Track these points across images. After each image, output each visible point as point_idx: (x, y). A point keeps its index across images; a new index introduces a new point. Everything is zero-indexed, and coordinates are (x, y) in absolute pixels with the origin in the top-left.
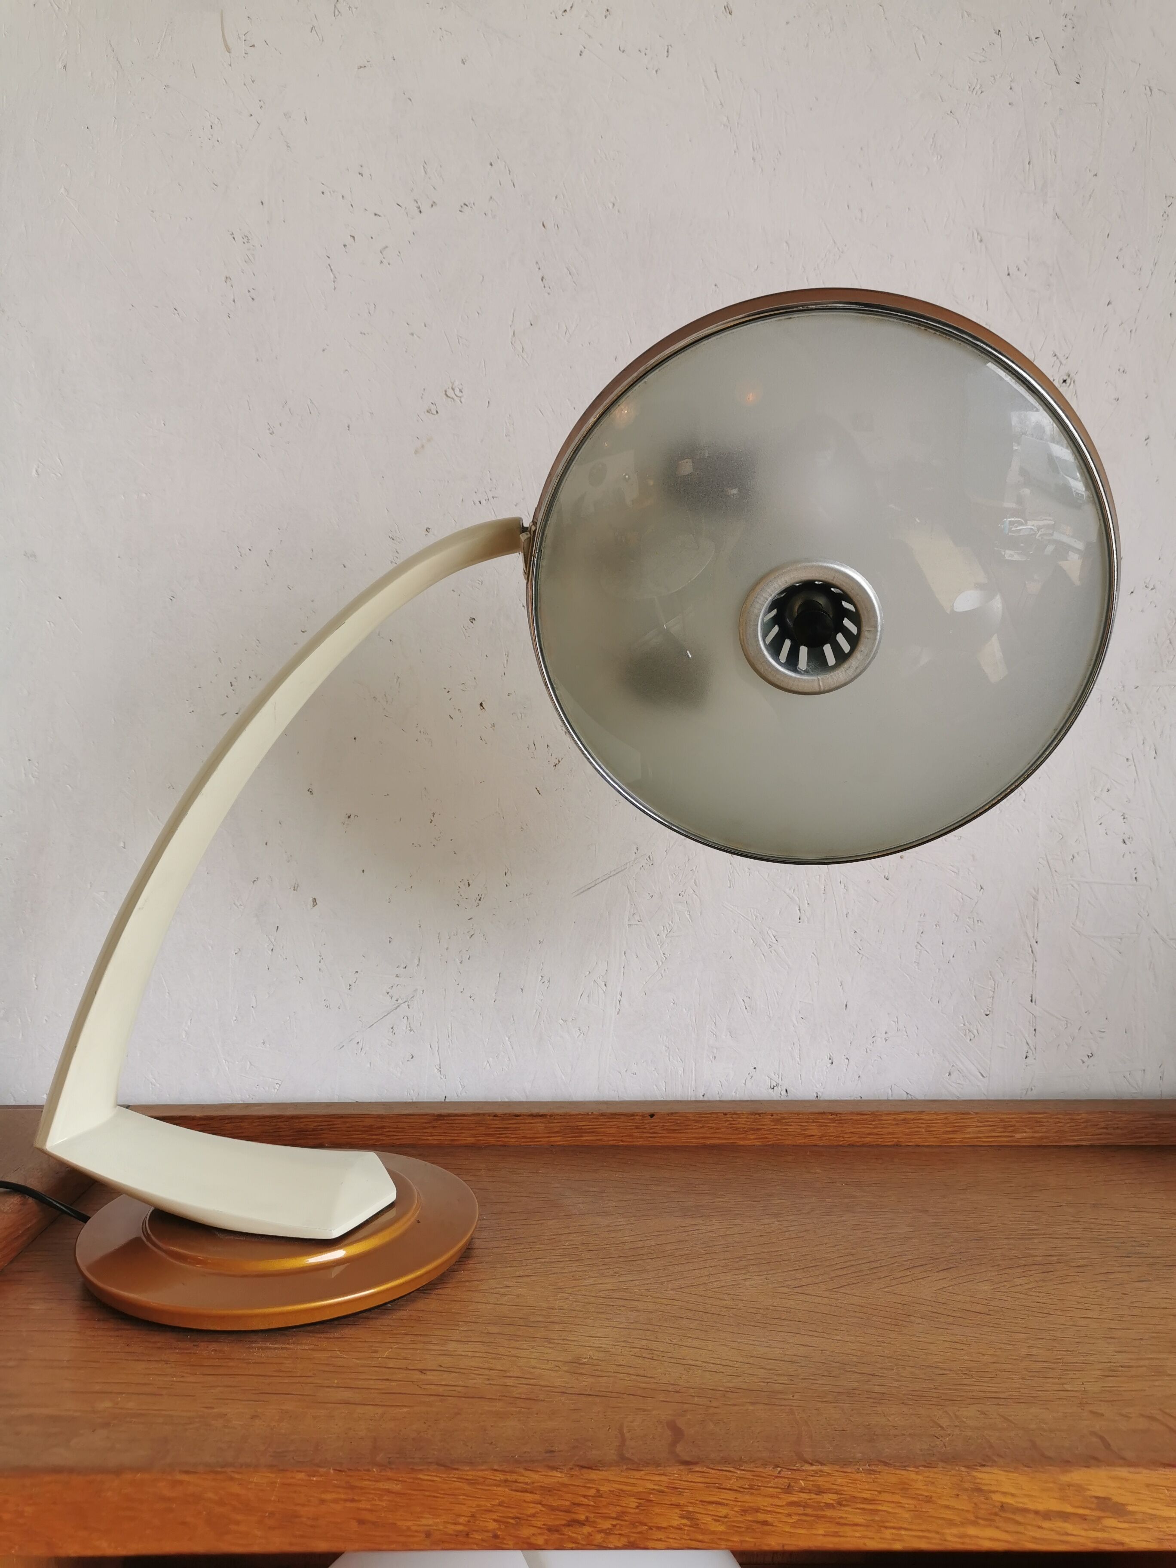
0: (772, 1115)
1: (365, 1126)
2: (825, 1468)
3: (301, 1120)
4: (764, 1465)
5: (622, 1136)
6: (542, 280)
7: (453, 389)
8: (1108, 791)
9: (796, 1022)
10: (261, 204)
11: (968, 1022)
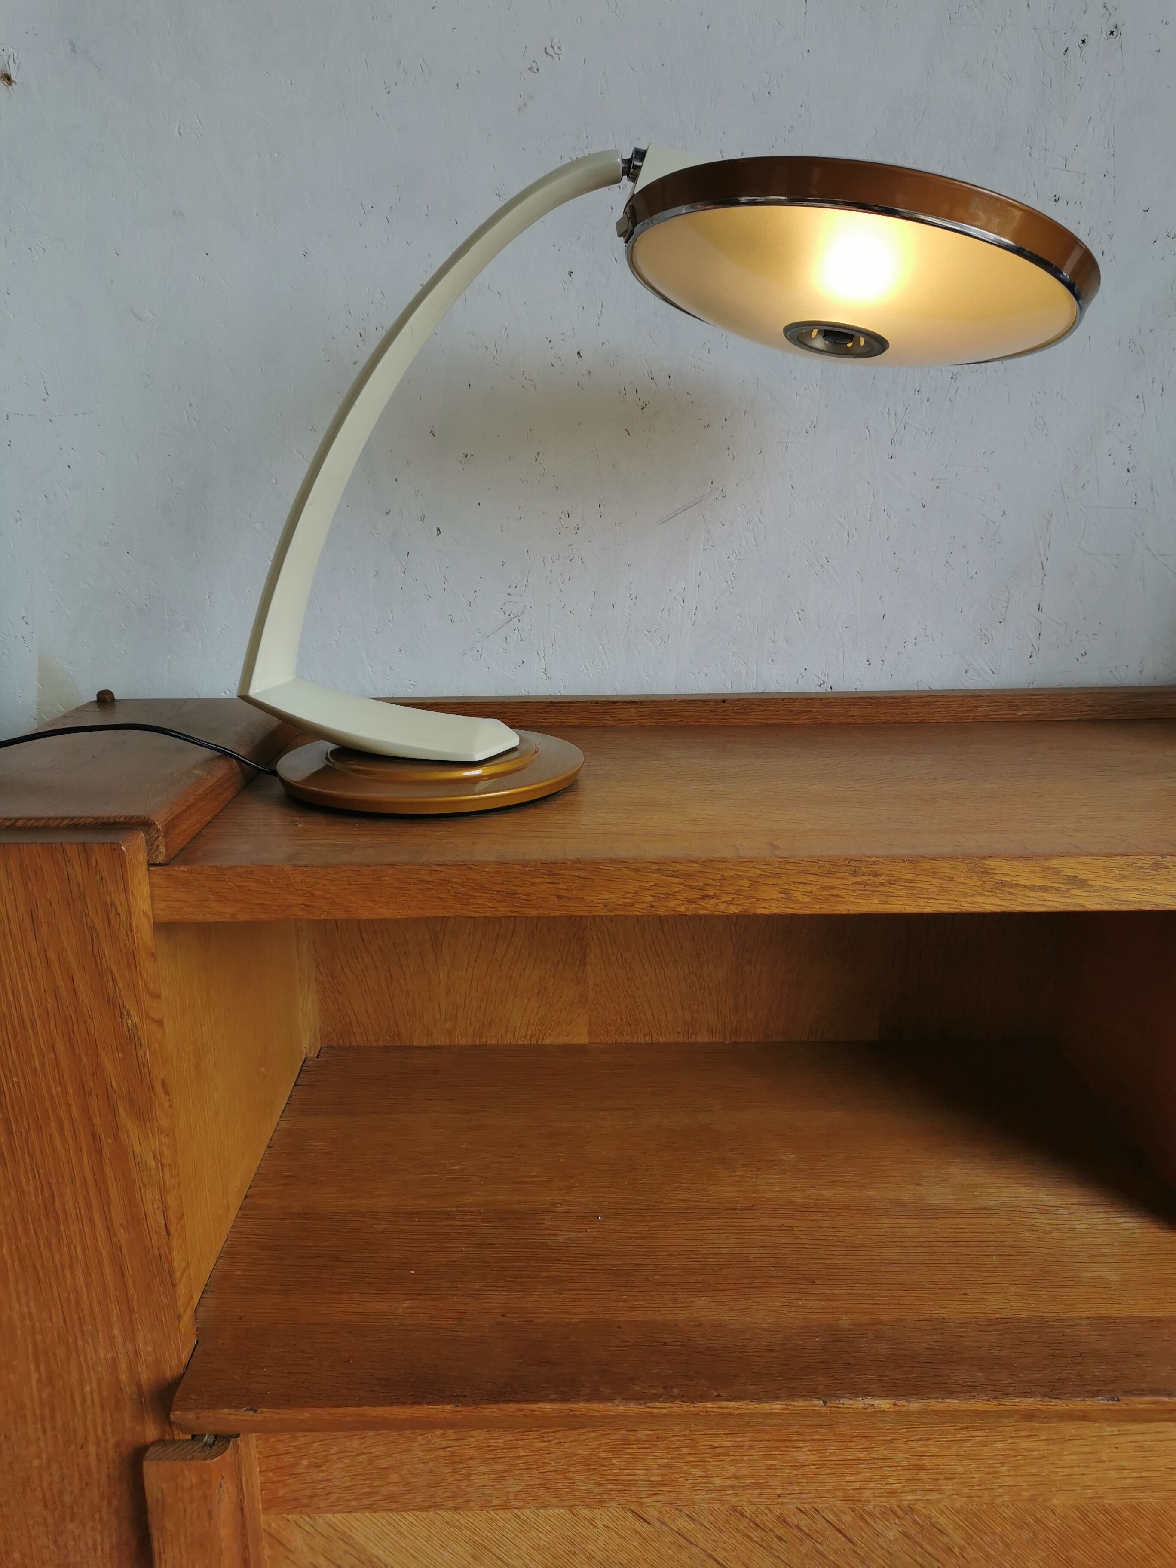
0: (821, 700)
5: (699, 718)
7: (552, 47)
8: (1119, 425)
9: (841, 631)
11: (984, 628)
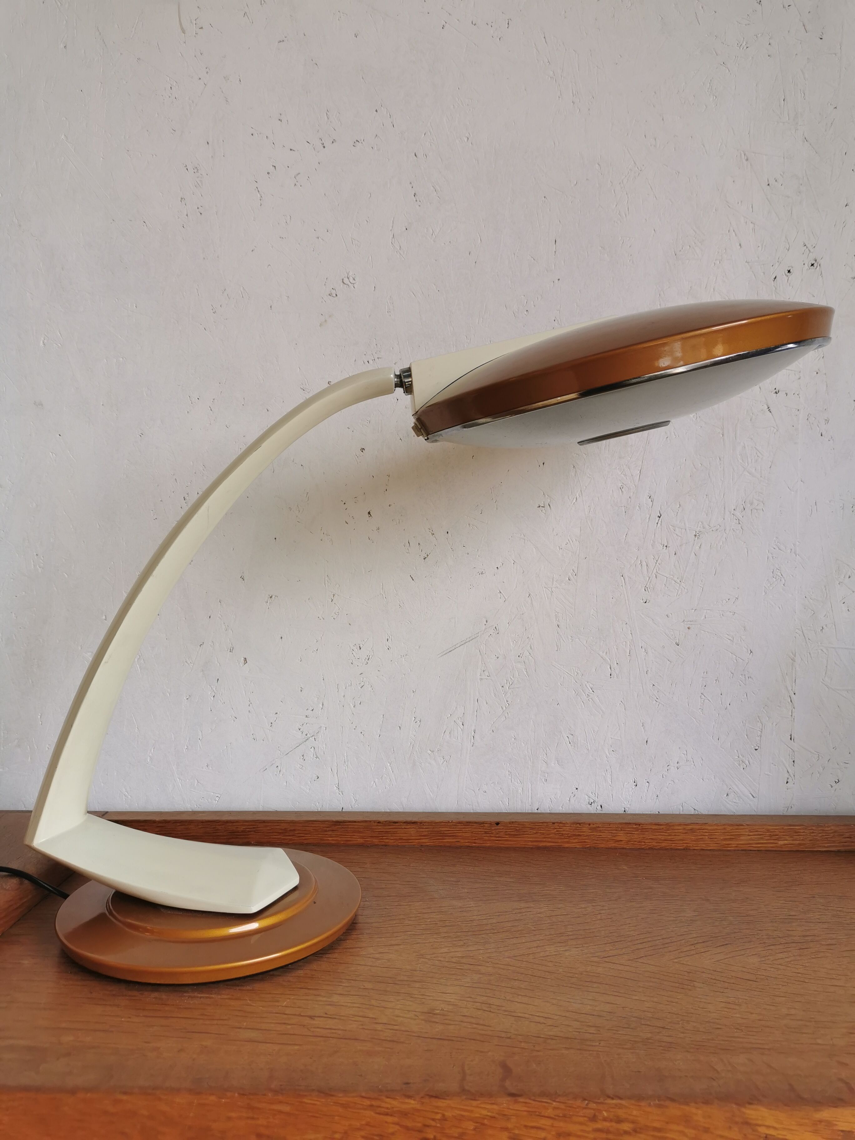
0: (590, 825)
1: (281, 829)
2: (623, 1102)
3: (234, 824)
4: (575, 1098)
5: (475, 839)
6: (415, 196)
7: (348, 278)
8: (849, 577)
9: (608, 754)
10: (207, 143)
11: (741, 755)
